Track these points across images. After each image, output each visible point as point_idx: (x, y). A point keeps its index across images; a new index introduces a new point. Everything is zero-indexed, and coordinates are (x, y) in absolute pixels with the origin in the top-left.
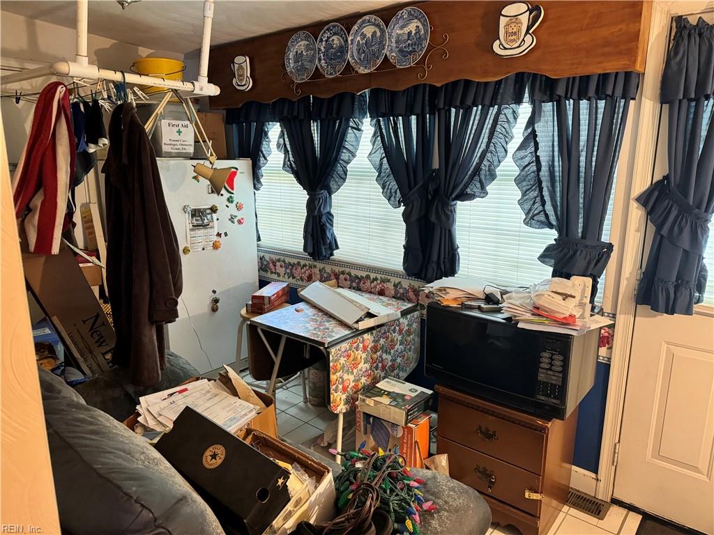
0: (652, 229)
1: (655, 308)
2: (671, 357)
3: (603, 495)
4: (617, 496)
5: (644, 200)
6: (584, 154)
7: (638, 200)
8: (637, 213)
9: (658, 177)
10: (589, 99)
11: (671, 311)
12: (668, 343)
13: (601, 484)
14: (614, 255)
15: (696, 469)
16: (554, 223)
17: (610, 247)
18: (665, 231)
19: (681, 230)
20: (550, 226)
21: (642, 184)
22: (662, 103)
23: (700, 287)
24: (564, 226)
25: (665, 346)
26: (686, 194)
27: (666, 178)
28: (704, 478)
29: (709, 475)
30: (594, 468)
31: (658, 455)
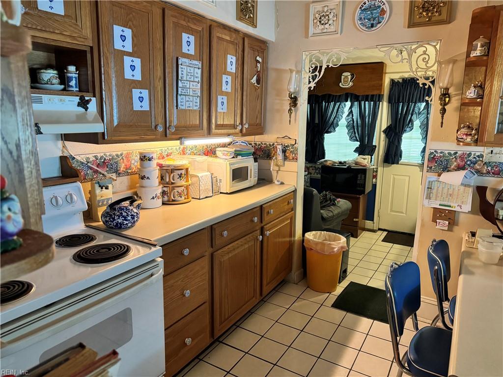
0: (387, 140)
1: (389, 163)
2: (394, 179)
3: (376, 228)
4: (380, 227)
5: (385, 132)
6: (367, 118)
7: (383, 132)
8: (383, 136)
9: (389, 125)
10: (368, 101)
11: (393, 163)
13: (375, 224)
14: (377, 149)
15: (402, 213)
16: (358, 139)
17: (375, 146)
18: (391, 141)
19: (395, 139)
20: (357, 141)
21: (384, 127)
22: (389, 103)
23: (401, 156)
24: (362, 141)
25: (392, 176)
26: (396, 129)
27: (391, 125)
28: (405, 215)
30: (373, 220)
31: (392, 211)
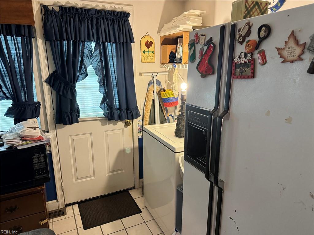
0: (54, 93)
1: (65, 124)
2: (73, 141)
3: (61, 206)
4: (67, 203)
5: (48, 81)
7: (46, 81)
8: (46, 87)
9: (51, 72)
11: (71, 123)
12: (71, 136)
13: (60, 202)
14: (41, 106)
15: (90, 176)
16: (9, 97)
17: (39, 103)
18: (61, 93)
19: (67, 92)
20: (7, 98)
21: (45, 75)
22: (46, 41)
23: (78, 112)
26: (65, 77)
27: (55, 72)
28: (93, 178)
29: (94, 176)
30: (56, 198)
31: (77, 179)
